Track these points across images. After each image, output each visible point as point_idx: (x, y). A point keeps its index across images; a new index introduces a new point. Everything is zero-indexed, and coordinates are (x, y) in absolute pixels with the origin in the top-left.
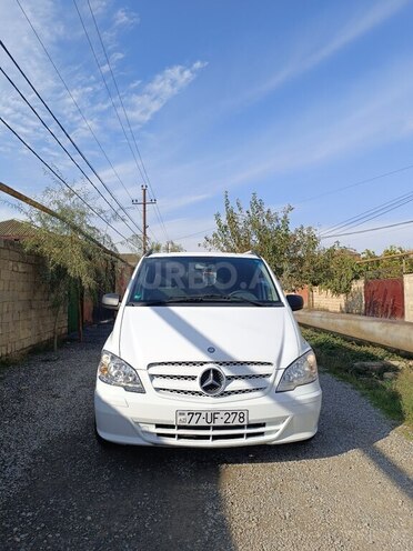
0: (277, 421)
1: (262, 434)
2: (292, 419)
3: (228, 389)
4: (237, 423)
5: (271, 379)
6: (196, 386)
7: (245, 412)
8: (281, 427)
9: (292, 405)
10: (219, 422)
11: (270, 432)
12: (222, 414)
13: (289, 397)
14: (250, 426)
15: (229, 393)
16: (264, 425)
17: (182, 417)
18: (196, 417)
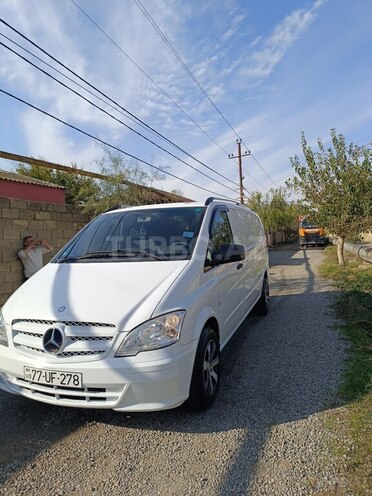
0: (116, 388)
1: (104, 399)
2: (129, 388)
3: (67, 349)
4: (71, 385)
5: (111, 342)
6: (39, 343)
7: (79, 375)
8: (120, 394)
9: (130, 373)
10: (56, 382)
11: (112, 399)
12: (59, 374)
13: (127, 363)
14: (91, 390)
15: (72, 354)
16: (103, 390)
17: (28, 373)
18: (38, 375)
